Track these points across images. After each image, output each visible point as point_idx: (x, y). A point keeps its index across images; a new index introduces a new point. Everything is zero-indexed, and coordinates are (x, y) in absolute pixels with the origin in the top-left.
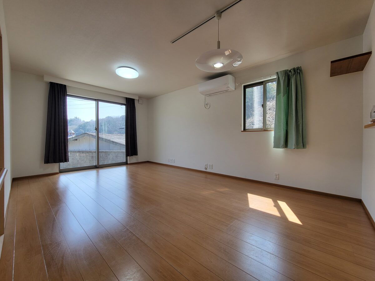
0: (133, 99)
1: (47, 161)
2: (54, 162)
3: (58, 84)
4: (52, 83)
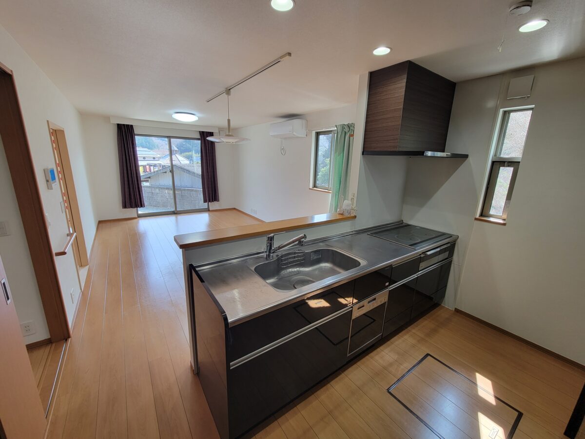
0: (211, 132)
1: (125, 206)
2: (131, 207)
3: (124, 125)
4: (118, 125)
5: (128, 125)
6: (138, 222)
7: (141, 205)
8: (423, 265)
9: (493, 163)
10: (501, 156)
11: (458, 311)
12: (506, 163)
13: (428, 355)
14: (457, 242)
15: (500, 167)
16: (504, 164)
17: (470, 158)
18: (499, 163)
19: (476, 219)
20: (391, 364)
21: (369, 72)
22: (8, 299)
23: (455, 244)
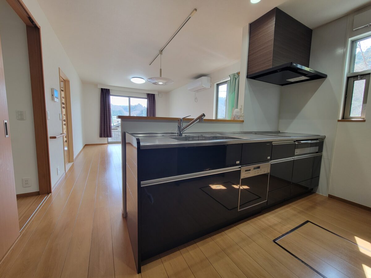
0: (153, 94)
1: (101, 136)
2: (104, 137)
3: (105, 89)
4: (102, 89)
5: (107, 89)
6: (108, 146)
7: (110, 136)
8: (297, 151)
9: (348, 78)
10: (354, 72)
11: (331, 197)
12: (359, 76)
13: (307, 222)
14: (324, 141)
15: (354, 81)
16: (358, 77)
17: (329, 78)
18: (353, 78)
19: (339, 121)
20: (276, 225)
21: (249, 24)
22: (7, 134)
23: (323, 142)
